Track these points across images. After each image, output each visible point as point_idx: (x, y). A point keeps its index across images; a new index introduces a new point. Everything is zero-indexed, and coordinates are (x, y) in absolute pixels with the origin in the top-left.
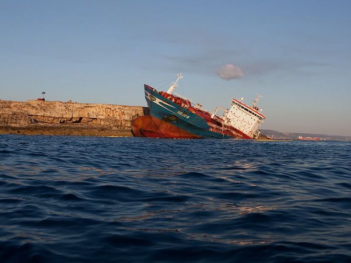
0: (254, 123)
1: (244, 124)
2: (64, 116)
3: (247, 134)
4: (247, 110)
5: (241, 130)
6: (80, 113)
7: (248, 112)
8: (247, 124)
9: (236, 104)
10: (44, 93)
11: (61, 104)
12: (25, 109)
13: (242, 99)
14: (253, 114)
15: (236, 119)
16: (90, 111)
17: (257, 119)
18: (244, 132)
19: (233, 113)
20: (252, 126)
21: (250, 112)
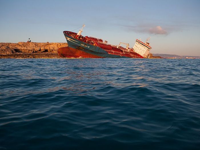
0: (146, 50)
1: (141, 51)
2: (35, 49)
3: (142, 56)
4: (143, 44)
5: (140, 54)
6: (45, 47)
7: (143, 45)
8: (142, 51)
9: (138, 42)
10: (29, 39)
11: (33, 43)
12: (16, 46)
13: (141, 39)
14: (145, 46)
15: (137, 49)
16: (50, 46)
17: (147, 48)
18: (141, 55)
19: (136, 46)
20: (145, 52)
21: (144, 45)
